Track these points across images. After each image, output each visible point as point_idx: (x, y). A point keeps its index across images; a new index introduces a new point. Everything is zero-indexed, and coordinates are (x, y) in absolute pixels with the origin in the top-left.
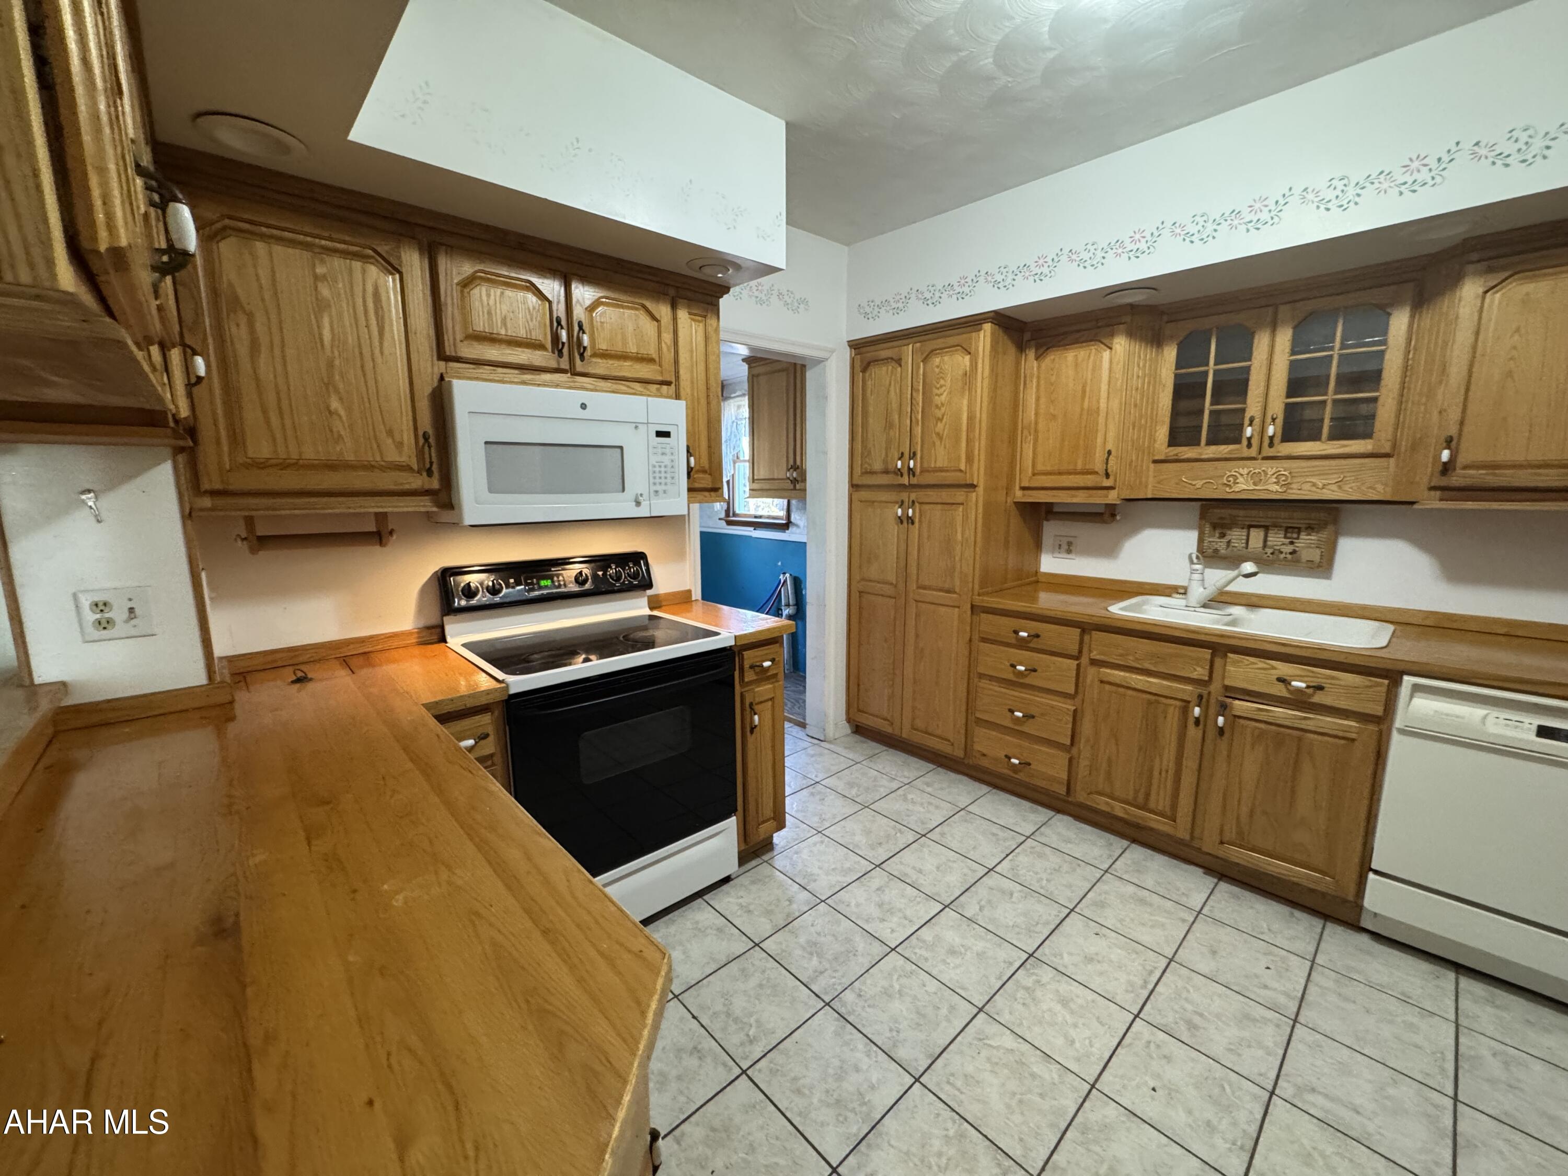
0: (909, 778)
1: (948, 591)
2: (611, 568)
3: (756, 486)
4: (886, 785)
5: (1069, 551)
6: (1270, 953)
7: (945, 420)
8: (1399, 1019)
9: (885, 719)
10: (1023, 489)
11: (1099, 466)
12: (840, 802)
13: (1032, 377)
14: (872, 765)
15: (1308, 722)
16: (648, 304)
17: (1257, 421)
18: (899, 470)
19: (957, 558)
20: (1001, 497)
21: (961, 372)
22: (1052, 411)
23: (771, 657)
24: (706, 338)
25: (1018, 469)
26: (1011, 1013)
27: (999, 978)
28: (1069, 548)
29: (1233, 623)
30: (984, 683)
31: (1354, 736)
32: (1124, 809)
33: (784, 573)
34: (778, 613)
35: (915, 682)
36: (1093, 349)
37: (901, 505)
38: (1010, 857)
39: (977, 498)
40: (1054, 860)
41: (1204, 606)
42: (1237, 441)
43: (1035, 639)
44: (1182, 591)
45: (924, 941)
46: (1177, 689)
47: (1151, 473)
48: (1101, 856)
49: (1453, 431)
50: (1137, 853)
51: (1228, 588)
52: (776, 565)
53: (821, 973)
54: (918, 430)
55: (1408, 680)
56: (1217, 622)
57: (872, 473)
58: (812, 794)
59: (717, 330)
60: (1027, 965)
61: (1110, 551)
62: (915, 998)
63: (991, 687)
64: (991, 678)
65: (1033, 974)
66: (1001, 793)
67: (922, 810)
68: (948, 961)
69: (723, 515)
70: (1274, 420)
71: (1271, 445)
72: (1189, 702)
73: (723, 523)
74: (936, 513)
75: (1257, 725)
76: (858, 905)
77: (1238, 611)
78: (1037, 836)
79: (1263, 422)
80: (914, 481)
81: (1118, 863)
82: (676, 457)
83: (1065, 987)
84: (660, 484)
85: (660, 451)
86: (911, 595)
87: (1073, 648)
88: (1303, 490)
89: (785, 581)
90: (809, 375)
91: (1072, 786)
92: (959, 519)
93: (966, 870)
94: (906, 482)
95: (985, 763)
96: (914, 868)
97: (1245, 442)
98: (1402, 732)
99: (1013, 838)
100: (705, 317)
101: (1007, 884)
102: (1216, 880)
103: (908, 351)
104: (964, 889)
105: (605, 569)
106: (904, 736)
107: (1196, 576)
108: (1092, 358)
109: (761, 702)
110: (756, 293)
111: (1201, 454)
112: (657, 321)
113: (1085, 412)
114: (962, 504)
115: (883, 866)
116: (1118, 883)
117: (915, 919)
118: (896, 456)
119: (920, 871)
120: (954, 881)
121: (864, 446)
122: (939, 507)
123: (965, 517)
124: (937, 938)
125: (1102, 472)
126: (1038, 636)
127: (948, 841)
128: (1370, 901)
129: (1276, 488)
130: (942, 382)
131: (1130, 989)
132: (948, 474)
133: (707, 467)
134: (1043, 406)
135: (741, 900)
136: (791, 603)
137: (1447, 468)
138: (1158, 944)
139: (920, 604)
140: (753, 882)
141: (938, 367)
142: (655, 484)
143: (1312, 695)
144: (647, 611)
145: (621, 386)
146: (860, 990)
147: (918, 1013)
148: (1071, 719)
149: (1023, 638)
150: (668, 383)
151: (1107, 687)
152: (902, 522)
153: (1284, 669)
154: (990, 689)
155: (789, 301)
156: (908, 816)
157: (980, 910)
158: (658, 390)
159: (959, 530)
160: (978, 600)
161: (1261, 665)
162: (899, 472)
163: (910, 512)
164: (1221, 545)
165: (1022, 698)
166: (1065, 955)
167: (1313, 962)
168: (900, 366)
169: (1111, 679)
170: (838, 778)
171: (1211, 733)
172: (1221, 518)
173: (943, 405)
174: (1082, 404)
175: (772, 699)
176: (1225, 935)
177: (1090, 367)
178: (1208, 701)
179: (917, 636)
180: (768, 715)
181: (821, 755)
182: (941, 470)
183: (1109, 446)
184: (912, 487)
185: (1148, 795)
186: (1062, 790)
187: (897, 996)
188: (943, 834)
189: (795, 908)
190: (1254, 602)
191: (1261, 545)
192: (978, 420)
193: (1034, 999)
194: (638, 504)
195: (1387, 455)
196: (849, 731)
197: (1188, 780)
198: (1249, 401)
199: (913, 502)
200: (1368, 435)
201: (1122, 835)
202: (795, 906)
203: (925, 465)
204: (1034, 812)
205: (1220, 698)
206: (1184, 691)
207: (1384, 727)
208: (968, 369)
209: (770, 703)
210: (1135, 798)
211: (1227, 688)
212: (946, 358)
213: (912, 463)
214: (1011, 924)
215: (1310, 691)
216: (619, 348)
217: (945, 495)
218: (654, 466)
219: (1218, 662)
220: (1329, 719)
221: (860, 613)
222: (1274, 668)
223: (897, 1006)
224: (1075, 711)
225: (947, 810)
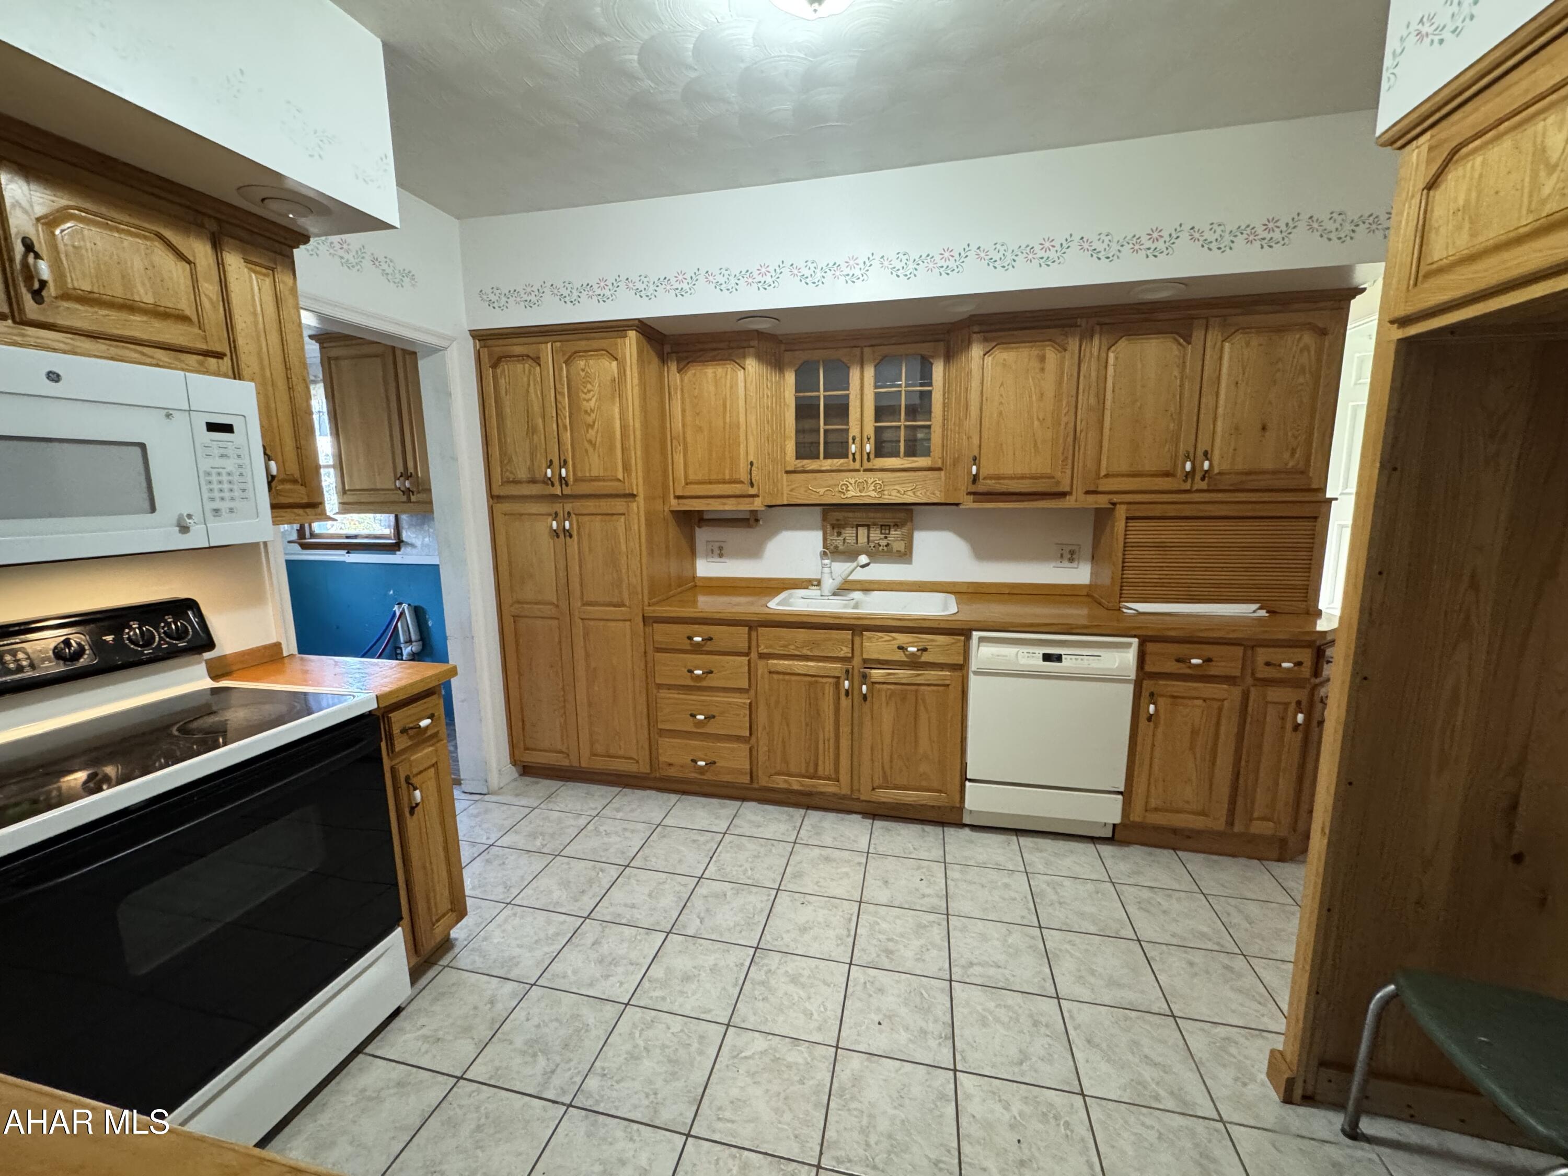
0: (596, 809)
1: (619, 606)
2: (130, 628)
3: (347, 499)
4: (572, 824)
5: (721, 556)
6: (919, 868)
7: (596, 426)
8: (1000, 884)
9: (561, 752)
10: (678, 497)
11: (744, 476)
12: (524, 859)
13: (676, 389)
14: (551, 806)
15: (919, 678)
16: (168, 234)
17: (858, 440)
18: (550, 479)
19: (624, 571)
20: (658, 505)
21: (609, 378)
22: (697, 422)
23: (429, 712)
24: (278, 301)
25: (671, 478)
26: (755, 1014)
27: (736, 985)
28: (720, 552)
29: (856, 606)
30: (663, 693)
31: (947, 682)
32: (799, 782)
33: (400, 604)
34: (395, 654)
35: (590, 704)
36: (729, 367)
37: (556, 516)
38: (714, 858)
39: (639, 507)
40: (751, 846)
41: (834, 594)
42: (846, 456)
43: (709, 642)
44: (815, 583)
45: (657, 980)
46: (831, 668)
47: (785, 483)
48: (788, 830)
49: (976, 453)
50: (814, 816)
51: (850, 578)
52: (386, 595)
53: (553, 1072)
54: (567, 437)
55: (976, 635)
56: (845, 606)
57: (516, 482)
58: (488, 861)
59: (294, 290)
60: (756, 959)
61: (754, 552)
62: (664, 1047)
63: (671, 695)
64: (670, 687)
65: (763, 966)
66: (690, 797)
67: (618, 839)
68: (685, 990)
69: (294, 536)
70: (868, 439)
71: (869, 459)
72: (838, 678)
73: (297, 547)
74: (596, 525)
75: (889, 687)
76: (575, 972)
77: (857, 595)
78: (733, 830)
79: (862, 440)
80: (567, 491)
81: (801, 832)
82: (247, 461)
83: (793, 965)
84: (222, 499)
85: (217, 452)
86: (577, 613)
87: (743, 645)
88: (893, 496)
89: (402, 613)
90: (424, 366)
91: (754, 774)
92: (621, 530)
93: (678, 888)
94: (559, 493)
95: (672, 772)
96: (626, 905)
97: (851, 457)
98: (976, 673)
99: (713, 839)
100: (273, 270)
101: (717, 887)
102: (871, 821)
103: (547, 350)
104: (680, 909)
105: (117, 631)
106: (584, 764)
107: (826, 570)
108: (729, 377)
109: (421, 772)
110: (341, 253)
111: (821, 466)
112: (189, 262)
113: (727, 426)
114: (624, 514)
115: (592, 915)
116: (807, 850)
117: (641, 960)
118: (544, 465)
119: (633, 906)
120: (669, 902)
121: (503, 453)
122: (599, 517)
123: (628, 528)
124: (669, 970)
125: (747, 480)
126: (710, 639)
127: (653, 863)
128: (971, 802)
129: (873, 494)
130: (589, 386)
131: (839, 942)
132: (605, 484)
133: (297, 475)
134: (689, 419)
135: (424, 1031)
136: (413, 638)
137: (975, 479)
138: (848, 892)
139: (586, 622)
140: (436, 999)
141: (583, 370)
142: (212, 499)
143: (920, 657)
144: (208, 683)
145: (129, 351)
146: (603, 1069)
147: (670, 1061)
148: (748, 712)
149: (698, 643)
150: (219, 356)
151: (775, 676)
152: (558, 536)
153: (902, 638)
154: (669, 698)
155: (389, 271)
156: (607, 850)
157: (701, 922)
158: (201, 363)
159: (623, 541)
160: (652, 611)
161: (887, 638)
162: (549, 482)
163: (567, 524)
164: (839, 542)
165: (703, 701)
166: (784, 936)
167: (945, 863)
168: (540, 365)
169: (780, 669)
170: (516, 832)
171: (857, 699)
172: (838, 520)
173: (592, 411)
174: (724, 417)
175: (435, 765)
176: (890, 863)
177: (728, 385)
178: (853, 675)
179: (587, 655)
180: (431, 785)
181: (486, 811)
182: (597, 479)
183: (751, 458)
184: (564, 497)
185: (816, 765)
186: (746, 779)
187: (644, 1054)
188: (646, 859)
189: (501, 1008)
190: (867, 587)
191: (866, 540)
192: (631, 428)
193: (770, 990)
194: (184, 529)
195: (940, 469)
196: (516, 775)
197: (845, 743)
198: (851, 424)
199: (569, 513)
200: (927, 453)
201: (797, 805)
202: (499, 1006)
203: (579, 474)
204: (723, 807)
205: (862, 670)
206: (836, 668)
207: (964, 672)
208: (616, 376)
209: (432, 770)
210: (807, 771)
211: (865, 661)
212: (591, 362)
213: (563, 471)
214: (732, 924)
215: (919, 653)
216: (117, 291)
217: (605, 506)
218: (209, 474)
219: (857, 640)
220: (932, 672)
221: (517, 642)
222: (894, 639)
223: (648, 1065)
224: (750, 703)
225: (643, 831)
